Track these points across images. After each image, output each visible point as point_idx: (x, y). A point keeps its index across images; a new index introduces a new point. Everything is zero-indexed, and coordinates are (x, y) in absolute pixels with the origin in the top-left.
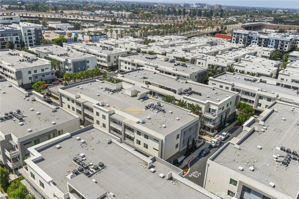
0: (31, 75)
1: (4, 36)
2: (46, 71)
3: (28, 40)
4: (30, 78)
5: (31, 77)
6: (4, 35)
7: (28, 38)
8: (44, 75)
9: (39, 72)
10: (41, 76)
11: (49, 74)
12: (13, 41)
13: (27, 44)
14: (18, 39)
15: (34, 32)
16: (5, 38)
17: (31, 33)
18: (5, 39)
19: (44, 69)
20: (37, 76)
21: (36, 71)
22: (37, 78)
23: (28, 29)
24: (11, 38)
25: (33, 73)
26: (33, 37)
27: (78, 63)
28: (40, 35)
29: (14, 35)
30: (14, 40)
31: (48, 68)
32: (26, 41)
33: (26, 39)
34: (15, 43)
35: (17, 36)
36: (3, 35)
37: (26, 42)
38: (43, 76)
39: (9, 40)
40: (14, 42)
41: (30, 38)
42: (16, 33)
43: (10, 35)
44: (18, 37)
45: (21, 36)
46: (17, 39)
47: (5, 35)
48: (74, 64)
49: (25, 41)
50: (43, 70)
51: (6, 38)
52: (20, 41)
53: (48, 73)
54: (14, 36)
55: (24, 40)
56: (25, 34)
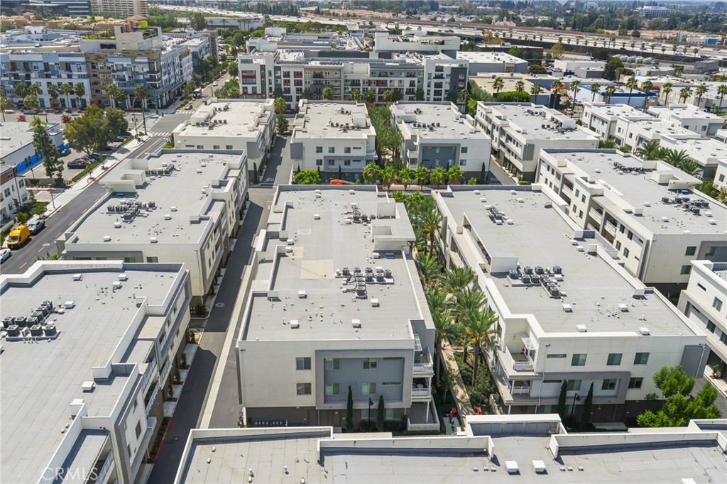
0: (320, 156)
1: (387, 76)
2: (354, 153)
3: (432, 89)
4: (319, 162)
5: (321, 160)
6: (389, 74)
7: (433, 85)
8: (349, 161)
9: (340, 152)
10: (342, 163)
11: (360, 161)
12: (403, 89)
13: (428, 96)
14: (414, 86)
15: (449, 72)
16: (388, 79)
17: (442, 75)
18: (388, 82)
19: (352, 149)
20: (333, 161)
21: (332, 150)
22: (333, 164)
23: (437, 65)
24: (401, 81)
25: (326, 152)
26: (446, 83)
27: (435, 148)
28: (461, 80)
29: (409, 75)
30: (406, 85)
31: (360, 148)
32: (429, 91)
33: (429, 86)
34: (407, 93)
35: (413, 79)
36: (386, 73)
37: (428, 94)
38: (347, 163)
39: (396, 85)
40: (405, 90)
41: (438, 85)
42: (412, 71)
43: (401, 74)
44: (414, 81)
45: (420, 81)
46: (412, 84)
47: (391, 74)
48: (423, 150)
49: (425, 91)
50: (348, 150)
51: (391, 81)
52: (418, 89)
53: (359, 159)
54: (407, 77)
55: (425, 89)
56: (430, 74)
